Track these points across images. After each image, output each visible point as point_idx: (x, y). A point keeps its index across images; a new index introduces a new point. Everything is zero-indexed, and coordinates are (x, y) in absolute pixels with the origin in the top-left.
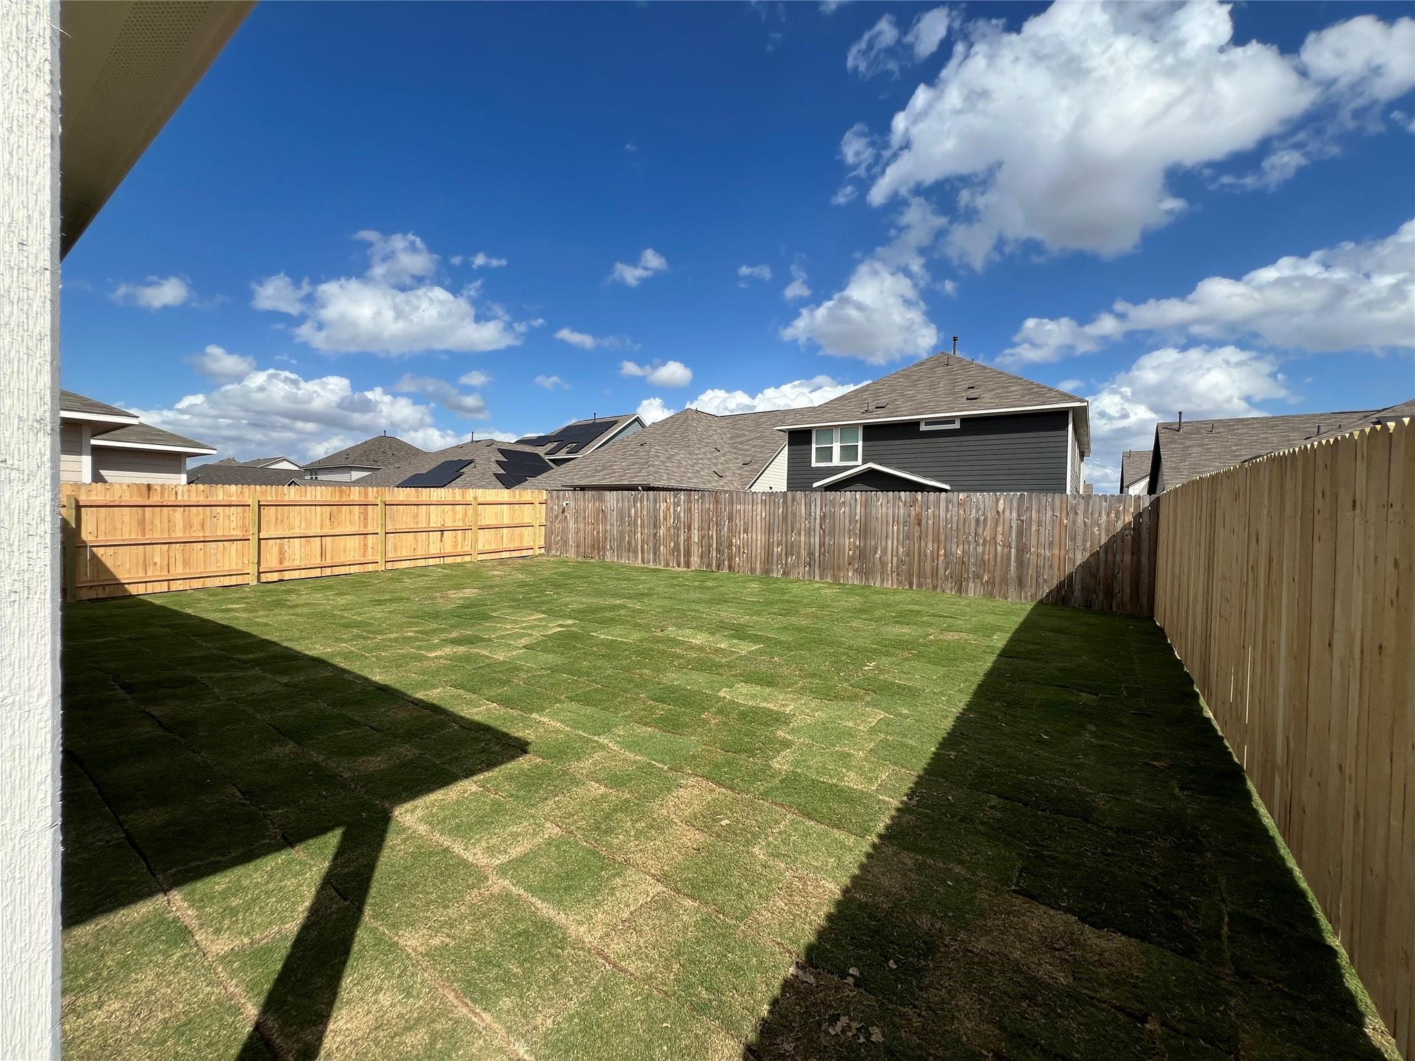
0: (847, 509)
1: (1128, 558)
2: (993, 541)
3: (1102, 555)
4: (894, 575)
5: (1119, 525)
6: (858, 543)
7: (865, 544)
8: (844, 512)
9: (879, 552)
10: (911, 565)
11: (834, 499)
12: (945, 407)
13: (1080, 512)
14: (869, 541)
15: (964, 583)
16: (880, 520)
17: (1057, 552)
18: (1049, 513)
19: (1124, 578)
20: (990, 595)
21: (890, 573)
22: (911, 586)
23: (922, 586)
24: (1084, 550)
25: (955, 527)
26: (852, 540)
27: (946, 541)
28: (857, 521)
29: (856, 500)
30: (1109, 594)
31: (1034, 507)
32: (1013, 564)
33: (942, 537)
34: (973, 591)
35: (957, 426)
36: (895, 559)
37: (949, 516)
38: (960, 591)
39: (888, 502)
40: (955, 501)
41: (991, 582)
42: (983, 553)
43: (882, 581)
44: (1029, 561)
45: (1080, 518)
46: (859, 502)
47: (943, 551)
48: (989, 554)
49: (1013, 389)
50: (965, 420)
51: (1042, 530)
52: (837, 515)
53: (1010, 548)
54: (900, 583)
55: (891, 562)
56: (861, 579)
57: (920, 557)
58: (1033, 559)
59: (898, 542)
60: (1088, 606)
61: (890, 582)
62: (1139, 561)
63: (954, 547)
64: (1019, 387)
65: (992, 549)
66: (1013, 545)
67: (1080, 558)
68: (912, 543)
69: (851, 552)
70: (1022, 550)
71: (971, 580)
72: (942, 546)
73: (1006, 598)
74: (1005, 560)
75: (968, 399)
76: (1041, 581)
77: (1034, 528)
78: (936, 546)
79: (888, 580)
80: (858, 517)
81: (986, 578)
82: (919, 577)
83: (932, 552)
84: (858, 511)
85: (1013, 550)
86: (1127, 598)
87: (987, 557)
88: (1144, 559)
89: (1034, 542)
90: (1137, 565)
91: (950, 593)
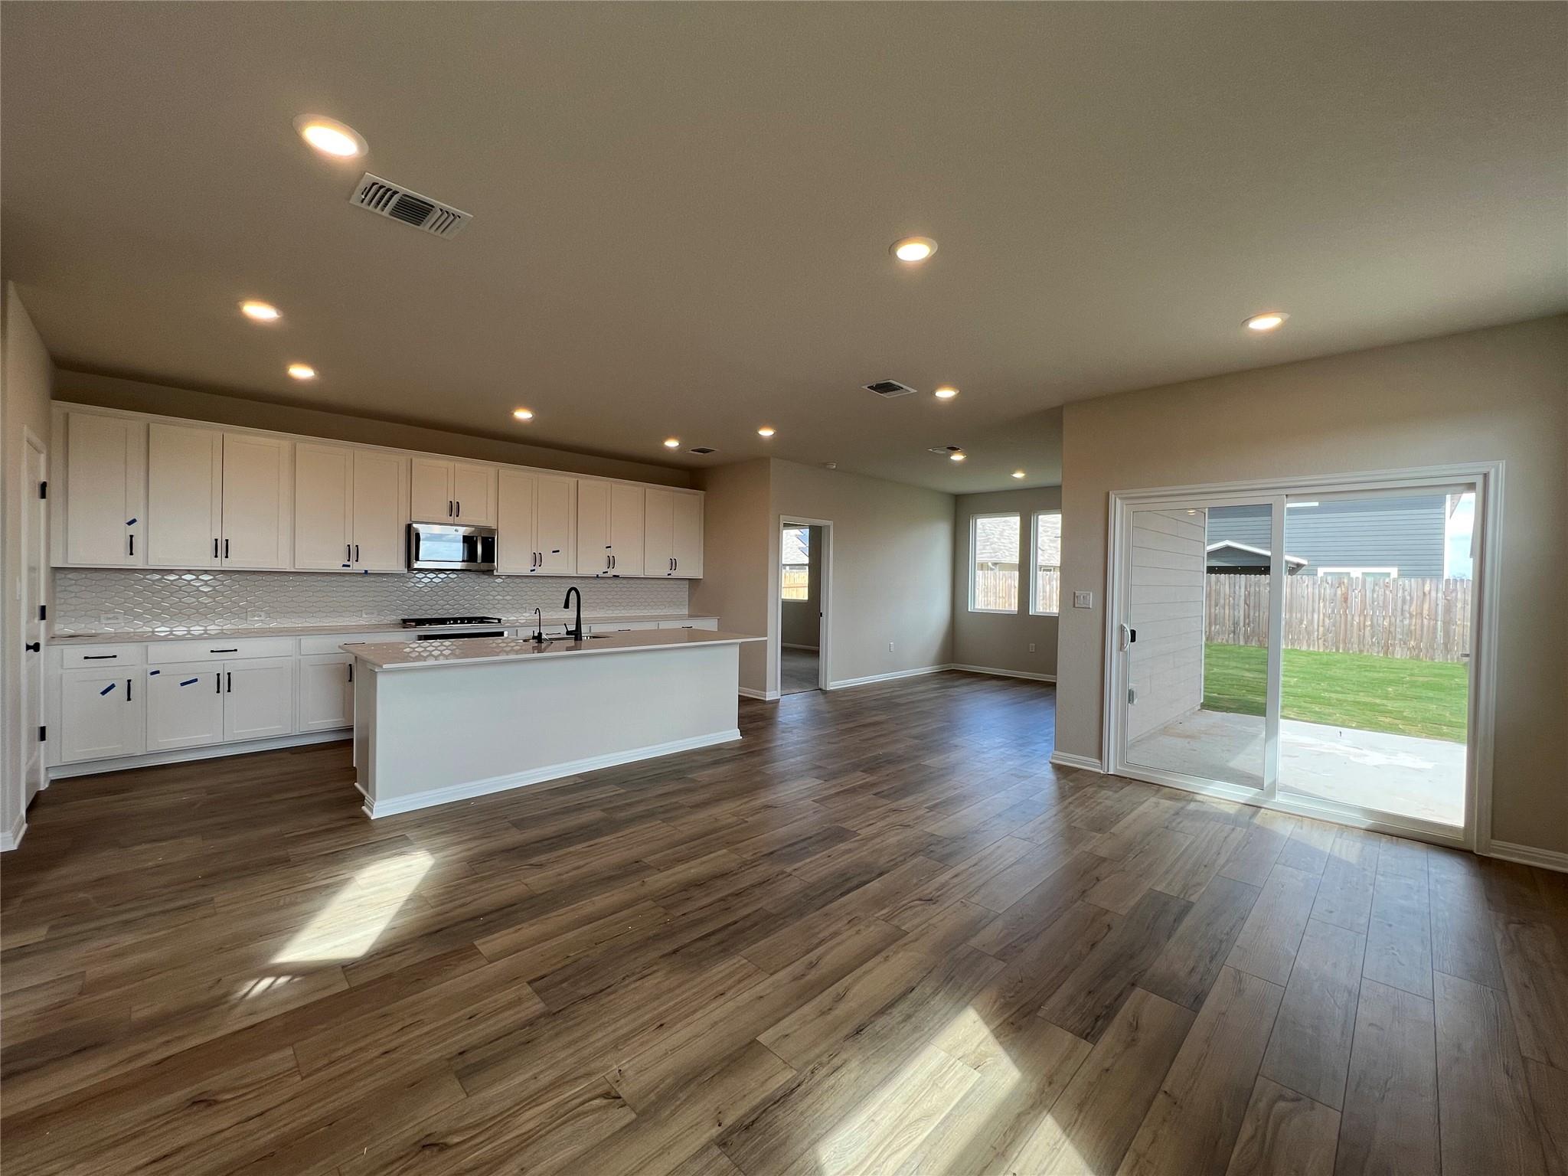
2: (1419, 615)
9: (1305, 623)
10: (1338, 635)
16: (1306, 598)
27: (1372, 615)
32: (1439, 634)
33: (1369, 612)
36: (1321, 629)
42: (1410, 625)
47: (1370, 623)
48: (1415, 625)
57: (1346, 626)
59: (1324, 615)
63: (1381, 619)
65: (1420, 622)
66: (1440, 619)
68: (1338, 616)
70: (1448, 623)
72: (1368, 619)
74: (1431, 631)
78: (1362, 619)
81: (1412, 644)
83: (1359, 623)
85: (1439, 622)
87: (1413, 627)
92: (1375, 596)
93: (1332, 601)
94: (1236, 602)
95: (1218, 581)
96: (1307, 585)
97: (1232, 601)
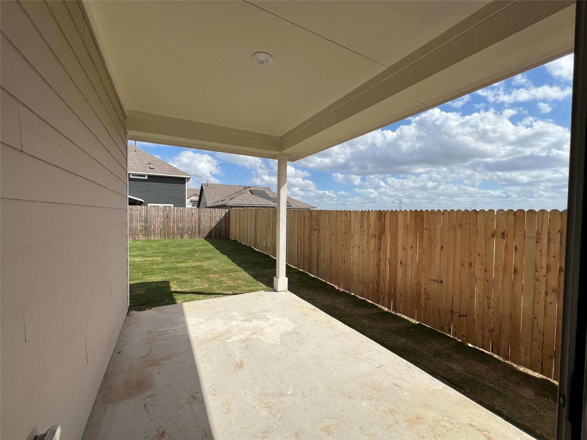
0: (138, 212)
1: (224, 225)
2: (191, 222)
3: (218, 224)
4: (159, 235)
5: (222, 216)
6: (143, 225)
7: (147, 225)
8: (137, 213)
9: (153, 227)
10: (165, 231)
11: (132, 208)
12: (141, 170)
13: (213, 213)
14: (148, 224)
15: (183, 235)
16: (153, 216)
17: (208, 224)
18: (206, 213)
19: (223, 229)
20: (191, 238)
21: (157, 234)
22: (165, 238)
23: (169, 238)
24: (215, 223)
25: (180, 218)
26: (141, 223)
27: (177, 222)
28: (143, 217)
29: (142, 209)
30: (220, 234)
31: (202, 212)
32: (197, 228)
33: (176, 221)
34: (186, 237)
35: (146, 178)
36: (159, 229)
37: (178, 214)
38: (182, 238)
39: (156, 210)
40: (180, 210)
41: (191, 234)
42: (189, 225)
43: (154, 237)
44: (201, 227)
45: (214, 214)
46: (143, 209)
47: (176, 226)
48: (190, 225)
49: (166, 167)
50: (149, 176)
51: (204, 218)
52: (134, 215)
53: (196, 223)
54: (161, 237)
55: (158, 231)
56: (145, 237)
57: (168, 227)
58: (202, 227)
59: (160, 223)
60: (216, 237)
61: (157, 237)
62: (226, 225)
63: (180, 224)
64: (168, 167)
65: (191, 224)
66: (197, 222)
67: (214, 225)
68: (165, 224)
69: (141, 228)
70: (199, 224)
71: (185, 234)
72: (176, 224)
73: (196, 238)
74: (195, 227)
75: (150, 168)
76: (205, 232)
77: (202, 218)
78: (174, 224)
79: (156, 237)
80: (143, 215)
81: (190, 233)
82: (168, 235)
83: (172, 226)
84: (143, 213)
85: (197, 224)
86: (224, 234)
87: (190, 227)
88: (227, 225)
89: (202, 222)
90: (226, 226)
91: (179, 238)
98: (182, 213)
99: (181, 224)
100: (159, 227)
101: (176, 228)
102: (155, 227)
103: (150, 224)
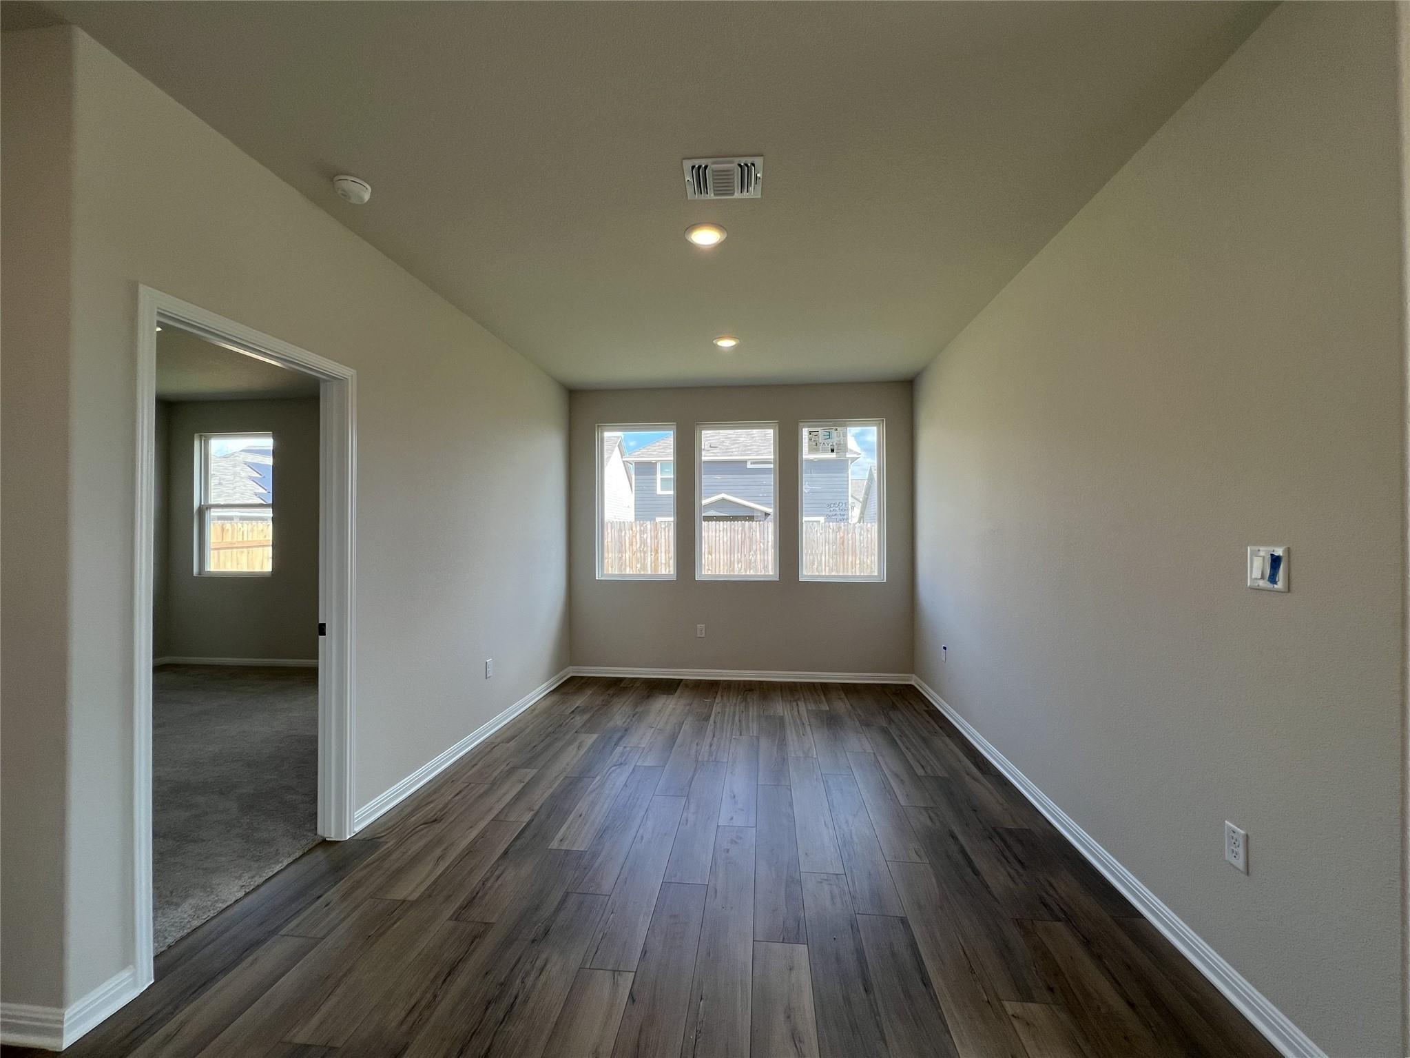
27: (860, 554)
33: (858, 552)
63: (865, 557)
72: (858, 558)
92: (862, 539)
93: (835, 543)
94: (766, 548)
95: (750, 528)
96: (817, 531)
97: (762, 546)
98: (869, 536)
99: (867, 558)
100: (827, 564)
101: (858, 566)
102: (820, 563)
103: (811, 557)
